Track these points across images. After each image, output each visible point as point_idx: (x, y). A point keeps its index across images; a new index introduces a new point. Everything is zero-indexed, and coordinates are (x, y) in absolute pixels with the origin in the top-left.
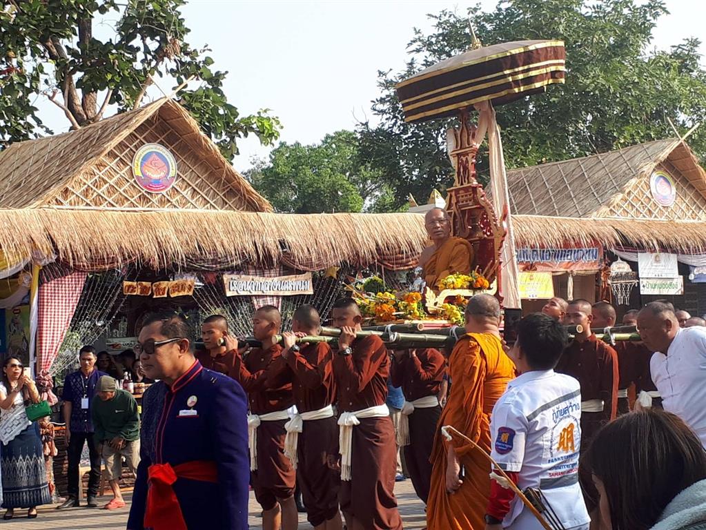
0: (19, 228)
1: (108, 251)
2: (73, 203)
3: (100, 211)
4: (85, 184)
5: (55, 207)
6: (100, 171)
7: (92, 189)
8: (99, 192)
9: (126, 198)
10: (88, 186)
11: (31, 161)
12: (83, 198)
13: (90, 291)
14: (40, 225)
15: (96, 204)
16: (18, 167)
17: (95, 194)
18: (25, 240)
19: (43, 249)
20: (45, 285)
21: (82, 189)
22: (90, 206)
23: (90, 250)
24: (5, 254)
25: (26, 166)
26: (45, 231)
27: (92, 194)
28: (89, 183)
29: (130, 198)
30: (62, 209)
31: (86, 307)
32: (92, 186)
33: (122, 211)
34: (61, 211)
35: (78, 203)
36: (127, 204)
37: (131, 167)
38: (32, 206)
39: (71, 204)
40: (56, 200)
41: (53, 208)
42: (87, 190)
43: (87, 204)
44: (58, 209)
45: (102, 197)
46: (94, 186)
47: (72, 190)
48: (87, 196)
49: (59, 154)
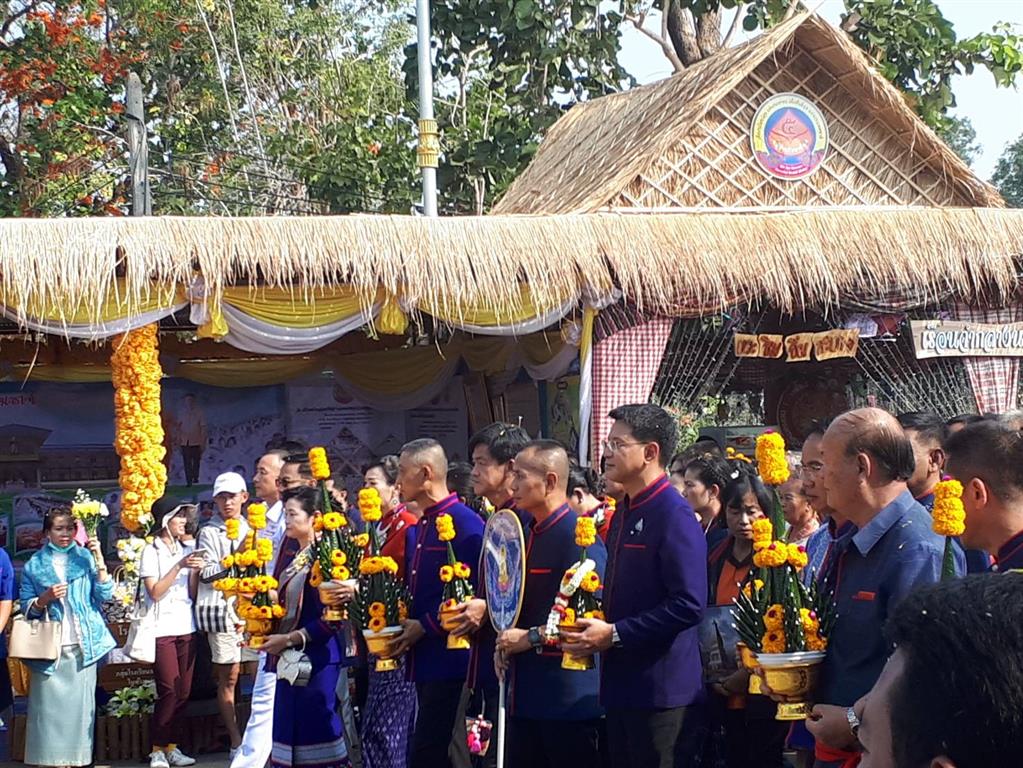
0: (558, 248)
1: (704, 283)
2: (650, 203)
3: (694, 214)
4: (669, 169)
5: (620, 209)
6: (695, 146)
7: (681, 177)
8: (694, 181)
9: (740, 191)
10: (675, 172)
11: (598, 134)
12: (666, 193)
13: (678, 352)
14: (593, 242)
15: (688, 203)
16: (580, 144)
17: (687, 186)
18: (566, 267)
19: (594, 282)
20: (604, 341)
21: (665, 178)
22: (677, 205)
23: (673, 282)
24: (534, 292)
25: (590, 141)
26: (599, 251)
27: (682, 186)
28: (676, 167)
29: (745, 190)
30: (632, 213)
31: (670, 380)
32: (681, 173)
33: (732, 213)
34: (628, 216)
35: (658, 201)
36: (740, 200)
37: (748, 137)
38: (580, 210)
39: (646, 204)
40: (622, 197)
41: (615, 212)
42: (672, 179)
43: (674, 204)
44: (624, 213)
45: (699, 191)
46: (685, 172)
47: (648, 179)
48: (673, 189)
49: (639, 119)
